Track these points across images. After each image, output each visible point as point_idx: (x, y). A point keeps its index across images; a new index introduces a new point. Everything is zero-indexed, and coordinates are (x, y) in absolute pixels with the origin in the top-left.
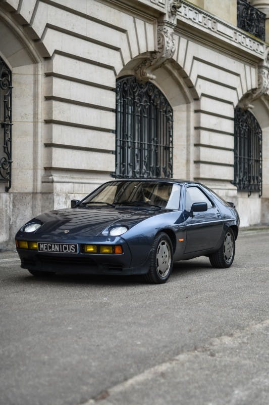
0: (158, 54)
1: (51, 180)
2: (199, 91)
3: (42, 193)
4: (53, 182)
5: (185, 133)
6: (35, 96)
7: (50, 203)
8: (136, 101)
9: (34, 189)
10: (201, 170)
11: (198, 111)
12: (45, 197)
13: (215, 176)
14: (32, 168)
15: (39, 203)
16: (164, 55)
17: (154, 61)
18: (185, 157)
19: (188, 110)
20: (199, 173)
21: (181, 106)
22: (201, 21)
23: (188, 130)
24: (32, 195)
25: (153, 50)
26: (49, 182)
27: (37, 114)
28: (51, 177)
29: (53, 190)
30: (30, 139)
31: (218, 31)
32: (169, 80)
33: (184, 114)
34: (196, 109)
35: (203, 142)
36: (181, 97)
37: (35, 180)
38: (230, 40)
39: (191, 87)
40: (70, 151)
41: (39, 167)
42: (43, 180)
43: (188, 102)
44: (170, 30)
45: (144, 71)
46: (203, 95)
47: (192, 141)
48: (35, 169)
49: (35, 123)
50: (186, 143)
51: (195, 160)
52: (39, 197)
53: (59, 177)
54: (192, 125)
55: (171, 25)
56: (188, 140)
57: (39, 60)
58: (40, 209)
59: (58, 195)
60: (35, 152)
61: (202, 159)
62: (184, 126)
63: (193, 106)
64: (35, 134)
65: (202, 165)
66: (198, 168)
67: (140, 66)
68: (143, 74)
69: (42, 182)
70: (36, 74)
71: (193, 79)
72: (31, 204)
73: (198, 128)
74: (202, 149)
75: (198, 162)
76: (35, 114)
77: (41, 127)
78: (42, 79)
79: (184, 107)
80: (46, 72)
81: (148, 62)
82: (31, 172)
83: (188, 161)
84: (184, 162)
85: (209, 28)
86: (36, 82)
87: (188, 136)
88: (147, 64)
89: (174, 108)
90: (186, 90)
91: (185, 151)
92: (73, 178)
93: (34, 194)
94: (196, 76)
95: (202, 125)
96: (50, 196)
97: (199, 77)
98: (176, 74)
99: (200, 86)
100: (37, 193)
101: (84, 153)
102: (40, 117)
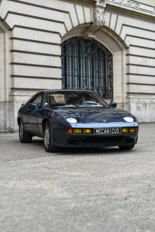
0: (94, 24)
1: (13, 95)
2: (128, 43)
3: (9, 102)
4: (14, 95)
5: (120, 68)
6: (5, 50)
7: (12, 107)
8: (83, 50)
9: (5, 99)
10: (130, 88)
11: (128, 55)
12: (10, 104)
13: (142, 91)
14: (4, 88)
15: (7, 107)
16: (97, 24)
17: (92, 28)
18: (121, 81)
19: (122, 55)
20: (129, 90)
21: (118, 52)
22: (126, 4)
23: (122, 65)
24: (4, 103)
25: (90, 22)
26: (12, 96)
27: (6, 60)
28: (13, 93)
29: (14, 100)
30: (3, 73)
31: (140, 8)
32: (107, 38)
33: (120, 57)
34: (127, 54)
35: (131, 72)
36: (117, 47)
37: (5, 95)
38: (151, 13)
39: (122, 42)
40: (27, 79)
41: (7, 88)
42: (10, 95)
43: (122, 50)
44: (101, 10)
45: (87, 33)
46: (131, 45)
47: (125, 72)
48: (5, 89)
49: (5, 64)
50: (121, 73)
51: (127, 82)
52: (7, 104)
53: (19, 93)
54: (125, 63)
55: (101, 7)
56: (122, 71)
57: (6, 31)
58: (8, 110)
59: (17, 102)
60: (5, 80)
61: (130, 82)
62: (120, 63)
63: (125, 52)
64: (5, 70)
65: (130, 85)
66: (128, 87)
67: (85, 31)
68: (87, 36)
69: (9, 96)
70: (4, 39)
71: (123, 37)
72: (3, 108)
73: (128, 64)
74: (130, 76)
75: (128, 84)
76: (5, 60)
77: (8, 66)
78: (8, 41)
79: (120, 53)
80: (10, 37)
81: (89, 29)
82: (3, 91)
83: (123, 83)
84: (121, 84)
85: (133, 7)
86: (5, 42)
87: (122, 69)
88: (88, 30)
89: (113, 54)
90: (120, 43)
91: (121, 78)
92: (29, 93)
93: (5, 102)
94: (125, 35)
95: (130, 63)
96: (13, 103)
97: (127, 35)
98: (111, 34)
99: (128, 40)
100: (6, 102)
101: (37, 80)
102: (7, 61)
